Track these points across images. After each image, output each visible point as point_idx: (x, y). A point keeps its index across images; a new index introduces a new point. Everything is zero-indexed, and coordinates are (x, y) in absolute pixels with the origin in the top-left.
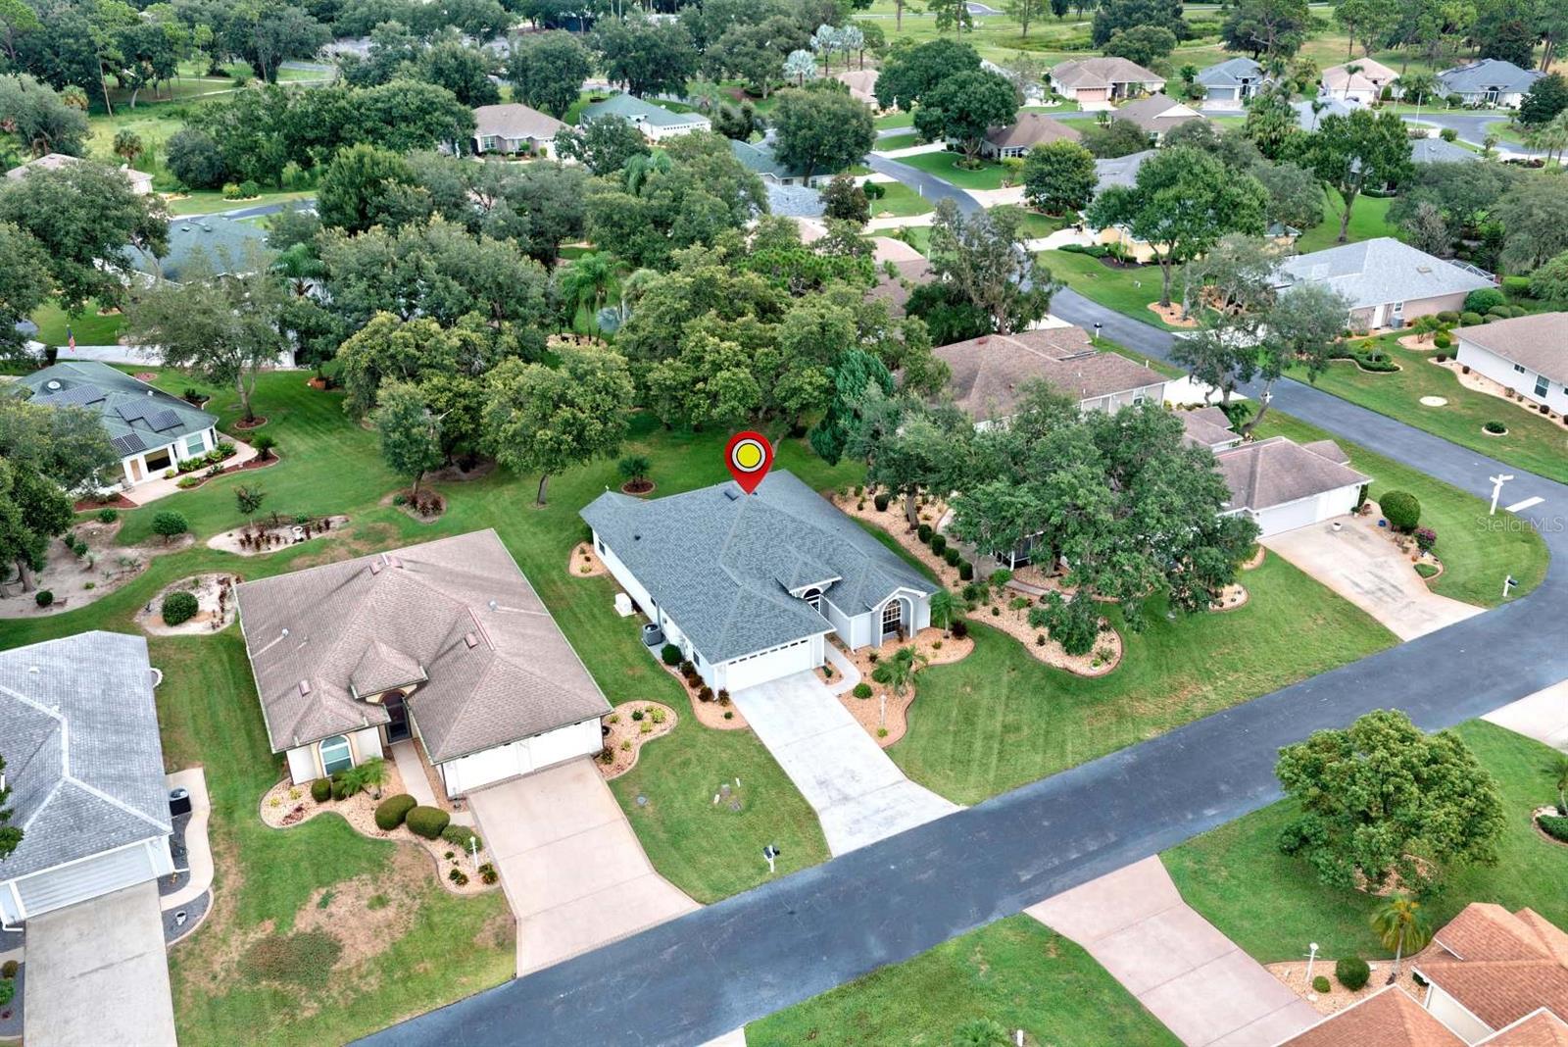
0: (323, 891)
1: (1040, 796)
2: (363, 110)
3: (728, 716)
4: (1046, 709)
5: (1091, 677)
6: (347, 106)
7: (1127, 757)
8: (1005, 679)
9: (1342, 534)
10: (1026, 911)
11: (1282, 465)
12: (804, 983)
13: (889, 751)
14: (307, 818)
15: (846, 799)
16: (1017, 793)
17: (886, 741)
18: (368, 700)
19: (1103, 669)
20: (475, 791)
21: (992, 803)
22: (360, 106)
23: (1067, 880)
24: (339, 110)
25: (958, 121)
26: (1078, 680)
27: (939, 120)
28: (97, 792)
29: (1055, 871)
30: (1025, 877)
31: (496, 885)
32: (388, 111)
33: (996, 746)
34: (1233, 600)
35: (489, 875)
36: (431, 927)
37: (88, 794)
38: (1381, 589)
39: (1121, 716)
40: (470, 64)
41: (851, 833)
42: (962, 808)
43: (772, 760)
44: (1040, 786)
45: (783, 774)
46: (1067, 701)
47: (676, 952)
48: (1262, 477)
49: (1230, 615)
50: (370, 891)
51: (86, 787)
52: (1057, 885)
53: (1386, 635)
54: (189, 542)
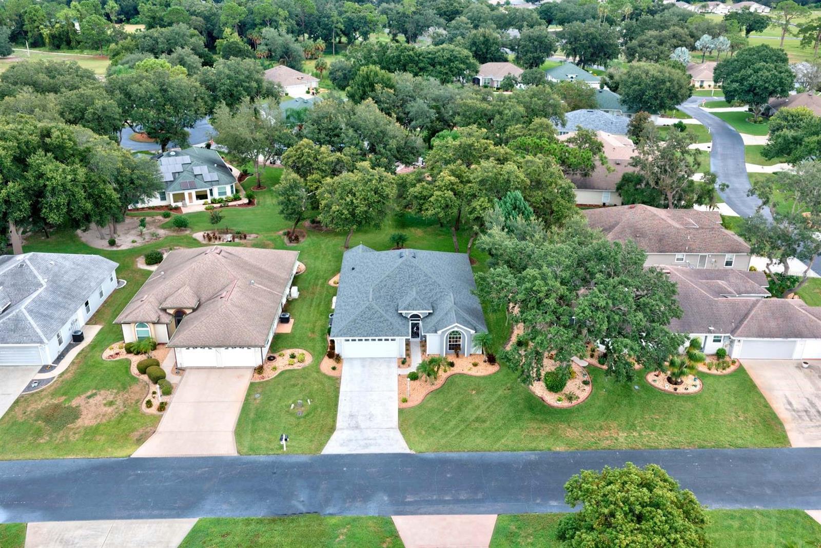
0: (94, 391)
1: (460, 460)
2: (421, 57)
3: (334, 368)
4: (511, 415)
5: (552, 407)
6: (413, 54)
7: (533, 456)
8: (500, 392)
9: (807, 371)
10: (392, 517)
11: (773, 314)
12: (247, 509)
13: (401, 411)
14: (118, 358)
15: (357, 427)
16: (448, 455)
17: (404, 405)
18: (168, 311)
19: (565, 404)
20: (191, 368)
21: (431, 455)
22: (420, 55)
23: (431, 509)
24: (408, 56)
25: (749, 91)
26: (544, 406)
27: (735, 90)
28: (29, 318)
29: (430, 503)
30: (410, 499)
31: (161, 413)
32: (433, 59)
33: (462, 427)
34: (686, 389)
35: (162, 407)
36: (119, 422)
37: (26, 318)
38: (806, 411)
39: (552, 433)
40: (491, 41)
41: (341, 445)
42: (413, 452)
43: (337, 397)
44: (465, 455)
45: (336, 405)
46: (528, 415)
47: (205, 471)
48: (752, 318)
49: (678, 397)
50: (111, 398)
51: (27, 314)
52: (422, 510)
53: (784, 439)
54: (188, 232)
